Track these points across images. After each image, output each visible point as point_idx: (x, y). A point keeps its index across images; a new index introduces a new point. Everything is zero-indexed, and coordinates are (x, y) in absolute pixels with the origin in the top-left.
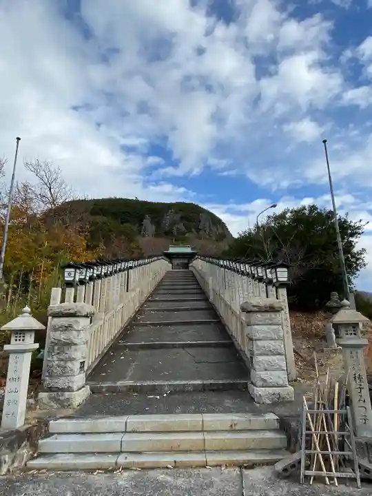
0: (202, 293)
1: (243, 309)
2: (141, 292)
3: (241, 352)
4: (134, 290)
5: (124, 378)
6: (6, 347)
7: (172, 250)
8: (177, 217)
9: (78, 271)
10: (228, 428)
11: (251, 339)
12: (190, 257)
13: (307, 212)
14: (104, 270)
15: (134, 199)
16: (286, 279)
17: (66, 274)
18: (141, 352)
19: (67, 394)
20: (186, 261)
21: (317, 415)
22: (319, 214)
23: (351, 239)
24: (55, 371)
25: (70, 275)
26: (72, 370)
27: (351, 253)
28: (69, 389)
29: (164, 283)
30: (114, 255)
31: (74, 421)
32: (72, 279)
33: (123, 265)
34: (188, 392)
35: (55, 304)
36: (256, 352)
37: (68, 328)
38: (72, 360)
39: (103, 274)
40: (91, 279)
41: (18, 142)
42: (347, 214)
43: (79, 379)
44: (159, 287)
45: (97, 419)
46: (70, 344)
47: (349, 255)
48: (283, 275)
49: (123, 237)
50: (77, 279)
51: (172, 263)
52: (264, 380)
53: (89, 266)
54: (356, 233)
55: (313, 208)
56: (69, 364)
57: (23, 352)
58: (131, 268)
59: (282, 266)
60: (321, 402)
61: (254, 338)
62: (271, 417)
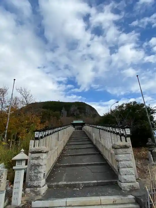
0: (90, 140)
1: (113, 147)
2: (64, 141)
3: (111, 167)
4: (61, 140)
5: (61, 181)
6: (14, 168)
7: (74, 122)
8: (76, 108)
9: (40, 133)
10: (112, 203)
11: (118, 161)
12: (83, 125)
13: (132, 104)
14: (50, 132)
15: (58, 101)
16: (129, 133)
17: (35, 134)
18: (67, 169)
19: (38, 189)
20: (80, 126)
21: (153, 195)
22: (138, 105)
23: (152, 115)
24: (33, 178)
25: (37, 134)
26: (40, 177)
27: (153, 121)
28: (39, 186)
29: (72, 137)
30: (52, 125)
31: (43, 201)
32: (38, 136)
33: (56, 129)
34: (91, 186)
35: (31, 148)
36: (120, 167)
37: (38, 158)
38: (40, 172)
39: (49, 133)
40: (45, 136)
41: (14, 81)
42: (149, 105)
43: (43, 181)
44: (70, 138)
45: (53, 200)
46: (39, 165)
47: (152, 122)
48: (128, 131)
49: (55, 117)
50: (40, 136)
51: (74, 128)
52: (125, 180)
53: (44, 130)
54: (154, 112)
55: (135, 103)
56: (39, 175)
57: (21, 169)
58: (59, 130)
59: (127, 128)
60: (154, 189)
61: (119, 160)
62: (131, 197)
